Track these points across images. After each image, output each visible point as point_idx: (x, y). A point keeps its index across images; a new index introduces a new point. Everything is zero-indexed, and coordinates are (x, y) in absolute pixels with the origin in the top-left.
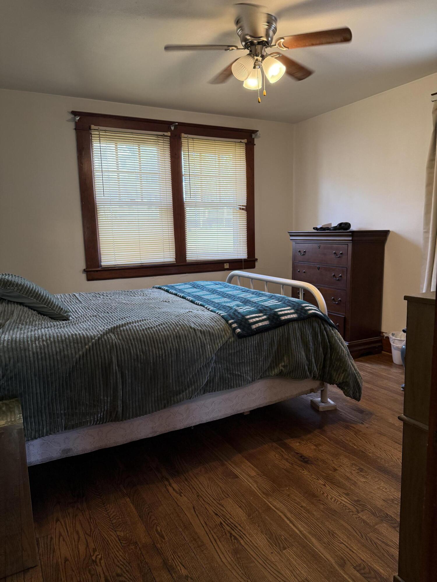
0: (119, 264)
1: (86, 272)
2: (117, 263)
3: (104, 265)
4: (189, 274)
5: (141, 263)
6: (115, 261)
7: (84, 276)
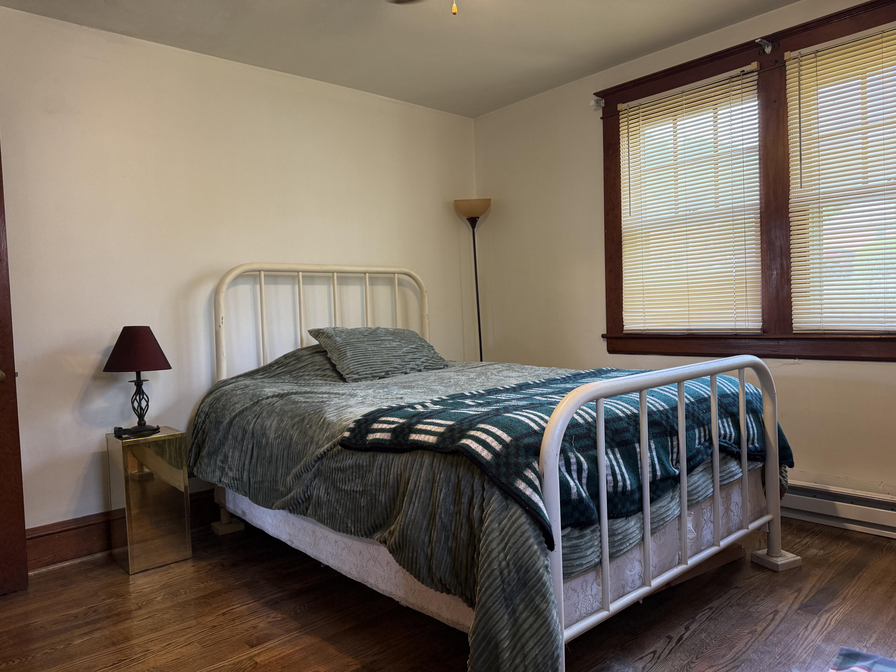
0: (649, 328)
1: (606, 339)
2: (646, 326)
3: (626, 329)
4: (801, 361)
5: (688, 330)
6: (644, 323)
7: (603, 344)
